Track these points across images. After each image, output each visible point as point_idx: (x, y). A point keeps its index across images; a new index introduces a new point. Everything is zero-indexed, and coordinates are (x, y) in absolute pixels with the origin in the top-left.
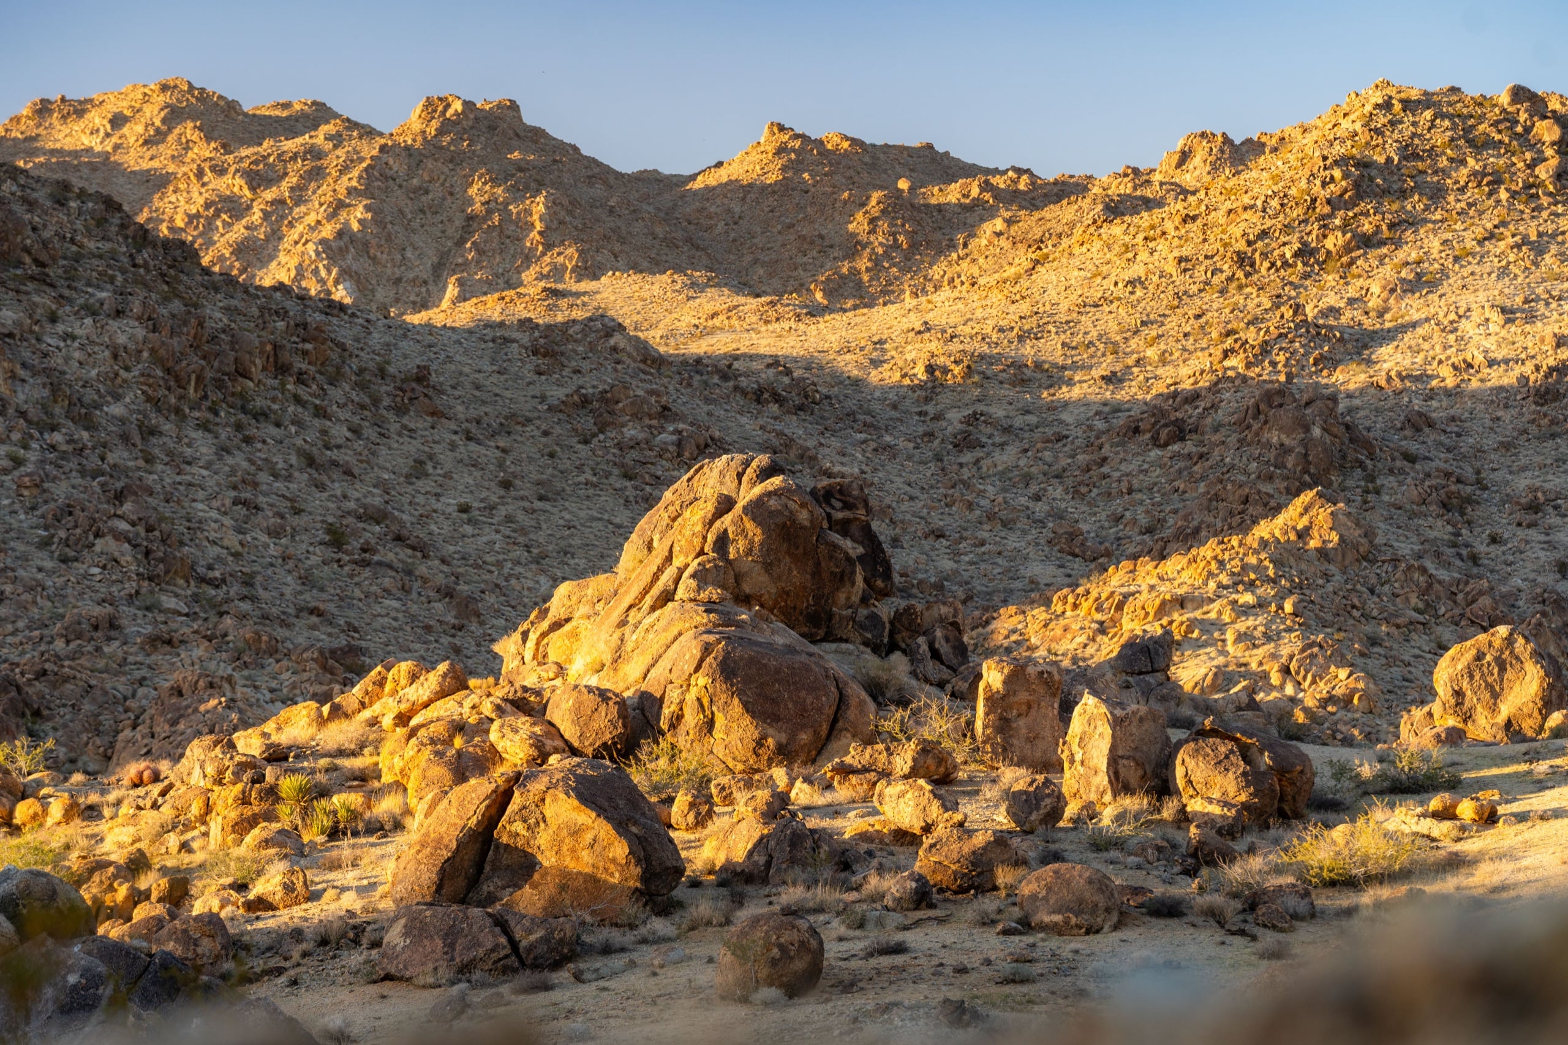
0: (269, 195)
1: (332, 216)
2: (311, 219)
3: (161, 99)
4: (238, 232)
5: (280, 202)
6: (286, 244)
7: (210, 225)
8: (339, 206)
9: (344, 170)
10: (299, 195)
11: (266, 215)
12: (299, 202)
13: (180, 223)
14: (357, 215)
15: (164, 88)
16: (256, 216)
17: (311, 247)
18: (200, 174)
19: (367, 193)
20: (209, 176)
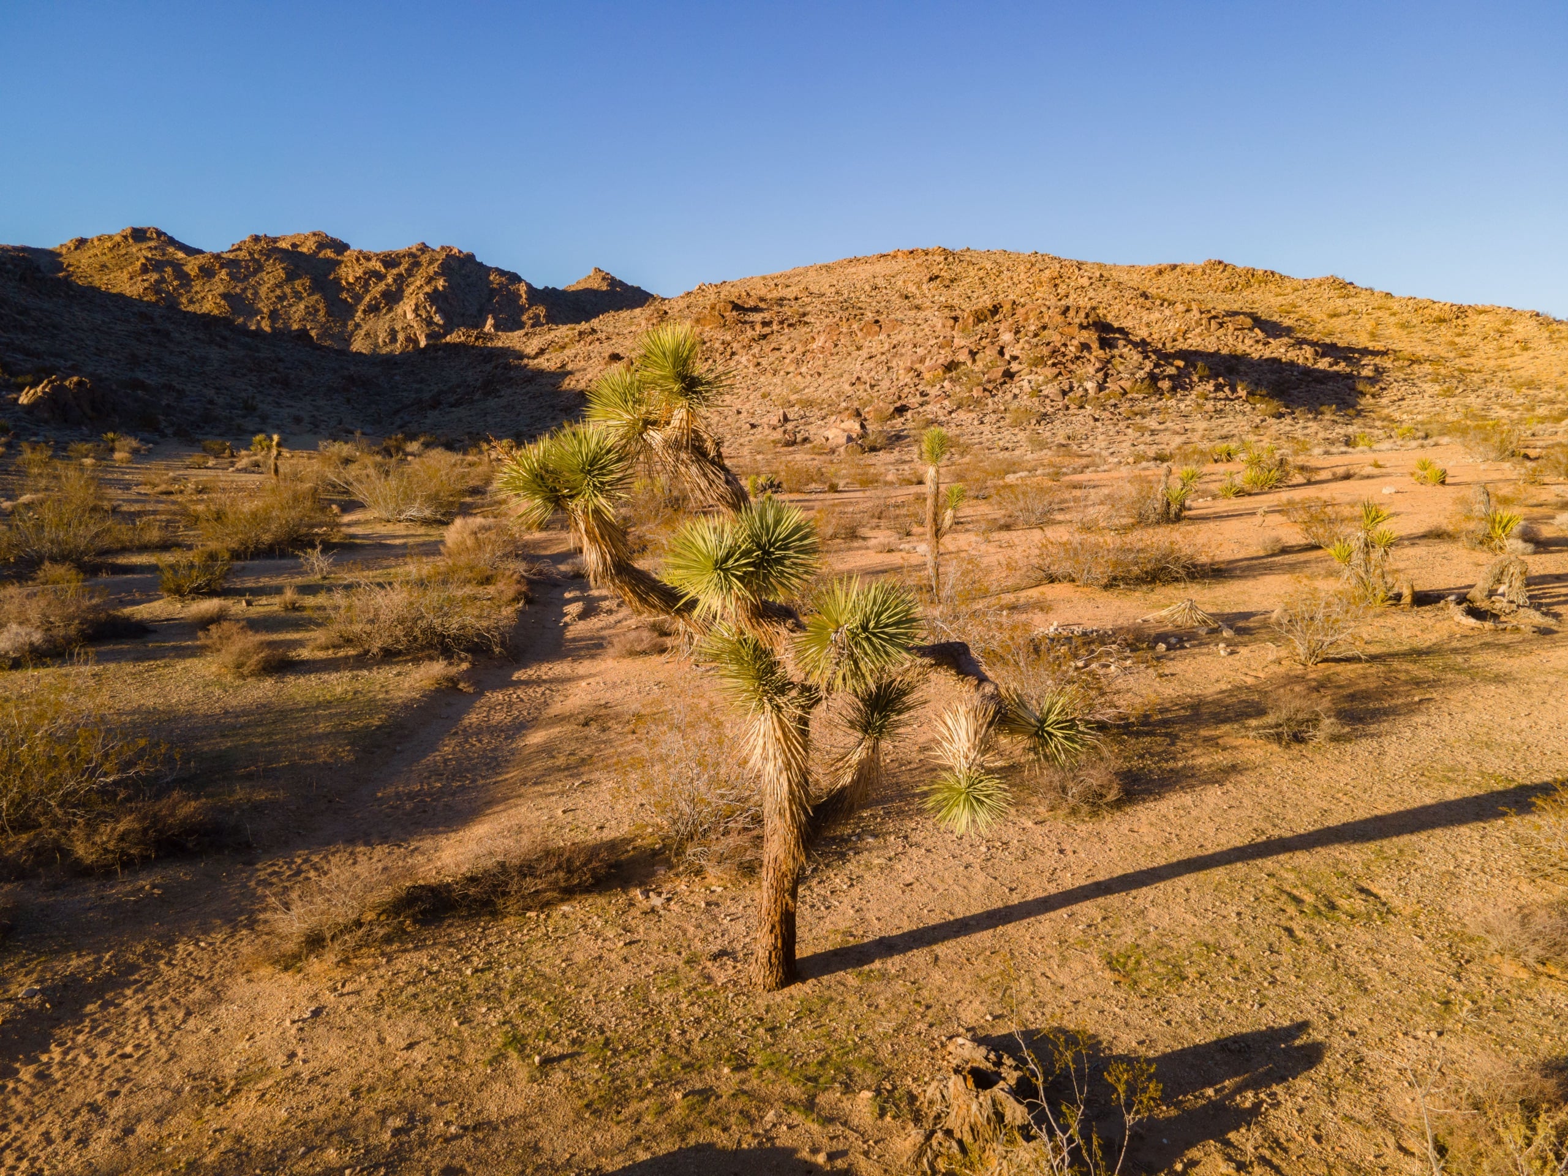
0: (395, 271)
1: (428, 283)
2: (418, 283)
3: (314, 239)
4: (382, 286)
5: (400, 275)
6: (406, 293)
7: (366, 284)
8: (430, 280)
9: (430, 263)
10: (410, 272)
11: (395, 280)
12: (410, 275)
13: (351, 280)
14: (441, 283)
15: (314, 234)
16: (390, 280)
17: (421, 296)
18: (358, 260)
19: (442, 274)
20: (362, 261)
